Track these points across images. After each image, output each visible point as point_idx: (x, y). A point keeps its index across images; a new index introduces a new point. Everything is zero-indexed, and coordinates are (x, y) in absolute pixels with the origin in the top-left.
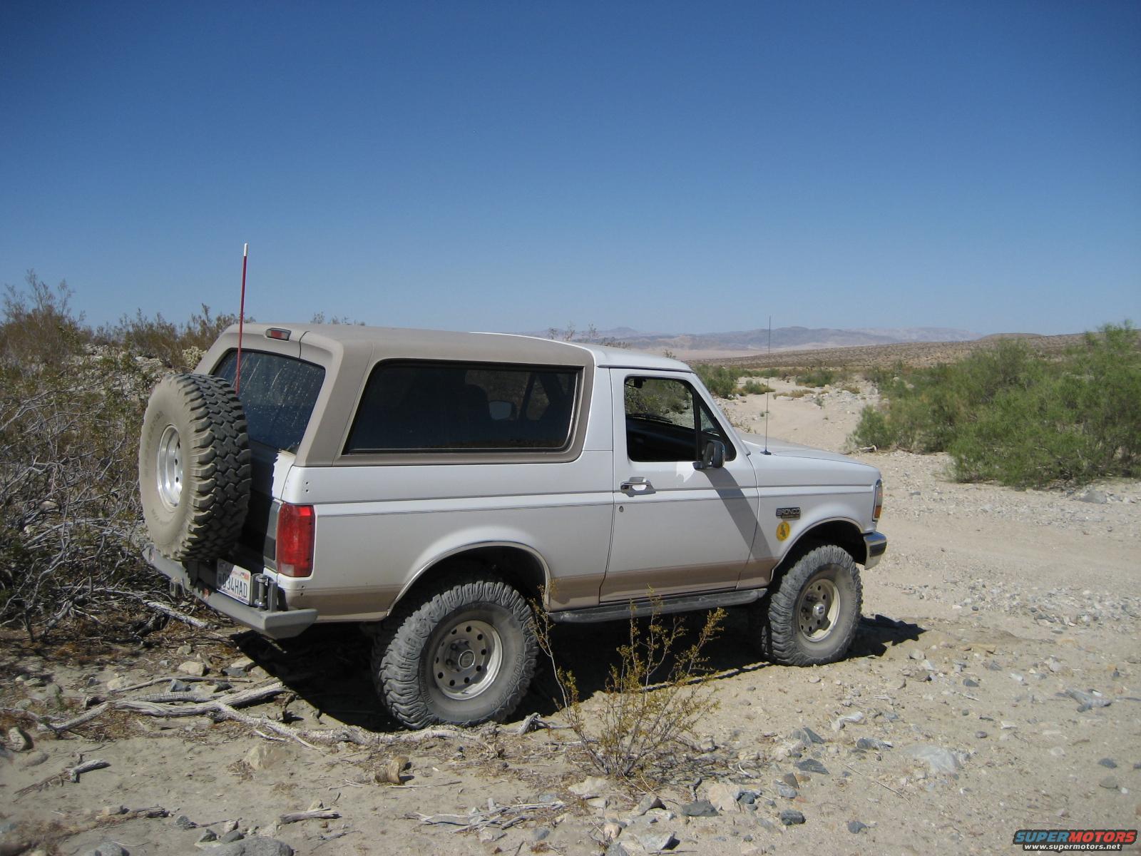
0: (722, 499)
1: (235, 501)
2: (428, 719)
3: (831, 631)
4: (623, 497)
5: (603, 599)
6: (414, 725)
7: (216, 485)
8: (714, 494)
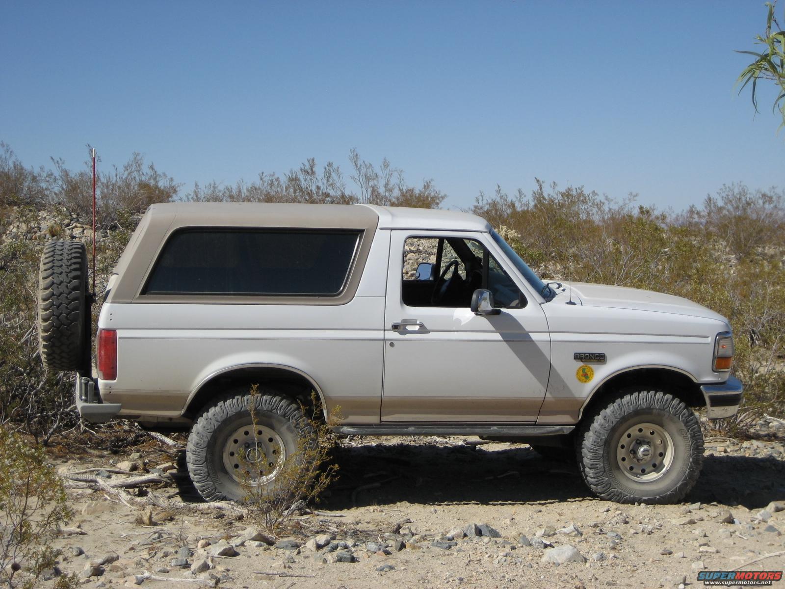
0: (505, 341)
1: (68, 326)
2: (216, 496)
3: (665, 474)
4: (394, 335)
5: (384, 419)
6: (207, 499)
7: (54, 315)
8: (497, 336)
